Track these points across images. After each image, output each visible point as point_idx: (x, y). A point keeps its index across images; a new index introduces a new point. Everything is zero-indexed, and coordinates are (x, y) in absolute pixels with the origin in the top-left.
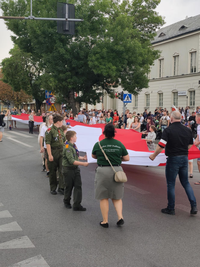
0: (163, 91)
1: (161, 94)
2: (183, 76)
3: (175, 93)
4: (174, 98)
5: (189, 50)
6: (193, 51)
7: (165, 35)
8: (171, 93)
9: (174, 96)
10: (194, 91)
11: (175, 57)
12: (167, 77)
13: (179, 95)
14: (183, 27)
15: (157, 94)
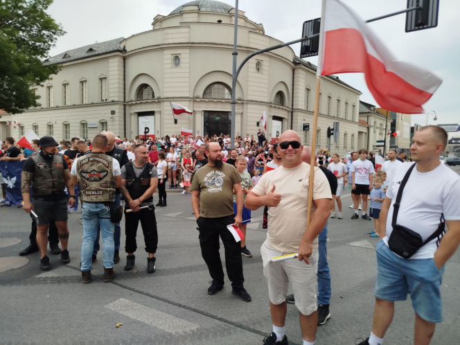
0: (70, 122)
1: (66, 126)
2: (92, 105)
3: (84, 125)
4: (84, 131)
5: (98, 75)
6: (102, 77)
7: (70, 57)
8: (79, 125)
9: (84, 127)
10: (106, 123)
11: (82, 82)
12: (74, 105)
13: (88, 126)
14: (91, 50)
15: (62, 125)
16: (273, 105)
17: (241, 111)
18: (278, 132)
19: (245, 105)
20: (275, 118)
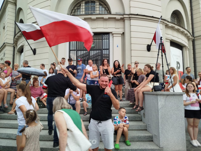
16: (170, 25)
17: (121, 31)
18: (178, 63)
19: (127, 22)
20: (174, 44)
